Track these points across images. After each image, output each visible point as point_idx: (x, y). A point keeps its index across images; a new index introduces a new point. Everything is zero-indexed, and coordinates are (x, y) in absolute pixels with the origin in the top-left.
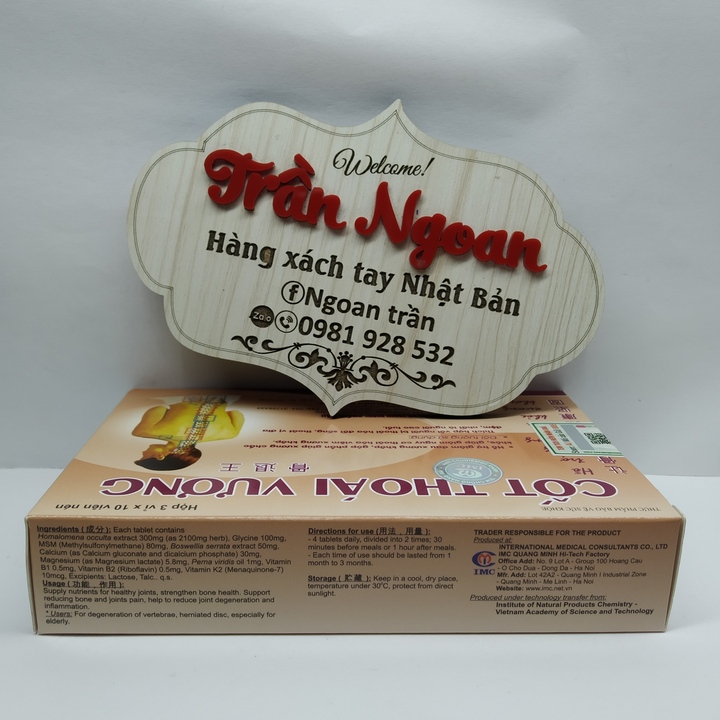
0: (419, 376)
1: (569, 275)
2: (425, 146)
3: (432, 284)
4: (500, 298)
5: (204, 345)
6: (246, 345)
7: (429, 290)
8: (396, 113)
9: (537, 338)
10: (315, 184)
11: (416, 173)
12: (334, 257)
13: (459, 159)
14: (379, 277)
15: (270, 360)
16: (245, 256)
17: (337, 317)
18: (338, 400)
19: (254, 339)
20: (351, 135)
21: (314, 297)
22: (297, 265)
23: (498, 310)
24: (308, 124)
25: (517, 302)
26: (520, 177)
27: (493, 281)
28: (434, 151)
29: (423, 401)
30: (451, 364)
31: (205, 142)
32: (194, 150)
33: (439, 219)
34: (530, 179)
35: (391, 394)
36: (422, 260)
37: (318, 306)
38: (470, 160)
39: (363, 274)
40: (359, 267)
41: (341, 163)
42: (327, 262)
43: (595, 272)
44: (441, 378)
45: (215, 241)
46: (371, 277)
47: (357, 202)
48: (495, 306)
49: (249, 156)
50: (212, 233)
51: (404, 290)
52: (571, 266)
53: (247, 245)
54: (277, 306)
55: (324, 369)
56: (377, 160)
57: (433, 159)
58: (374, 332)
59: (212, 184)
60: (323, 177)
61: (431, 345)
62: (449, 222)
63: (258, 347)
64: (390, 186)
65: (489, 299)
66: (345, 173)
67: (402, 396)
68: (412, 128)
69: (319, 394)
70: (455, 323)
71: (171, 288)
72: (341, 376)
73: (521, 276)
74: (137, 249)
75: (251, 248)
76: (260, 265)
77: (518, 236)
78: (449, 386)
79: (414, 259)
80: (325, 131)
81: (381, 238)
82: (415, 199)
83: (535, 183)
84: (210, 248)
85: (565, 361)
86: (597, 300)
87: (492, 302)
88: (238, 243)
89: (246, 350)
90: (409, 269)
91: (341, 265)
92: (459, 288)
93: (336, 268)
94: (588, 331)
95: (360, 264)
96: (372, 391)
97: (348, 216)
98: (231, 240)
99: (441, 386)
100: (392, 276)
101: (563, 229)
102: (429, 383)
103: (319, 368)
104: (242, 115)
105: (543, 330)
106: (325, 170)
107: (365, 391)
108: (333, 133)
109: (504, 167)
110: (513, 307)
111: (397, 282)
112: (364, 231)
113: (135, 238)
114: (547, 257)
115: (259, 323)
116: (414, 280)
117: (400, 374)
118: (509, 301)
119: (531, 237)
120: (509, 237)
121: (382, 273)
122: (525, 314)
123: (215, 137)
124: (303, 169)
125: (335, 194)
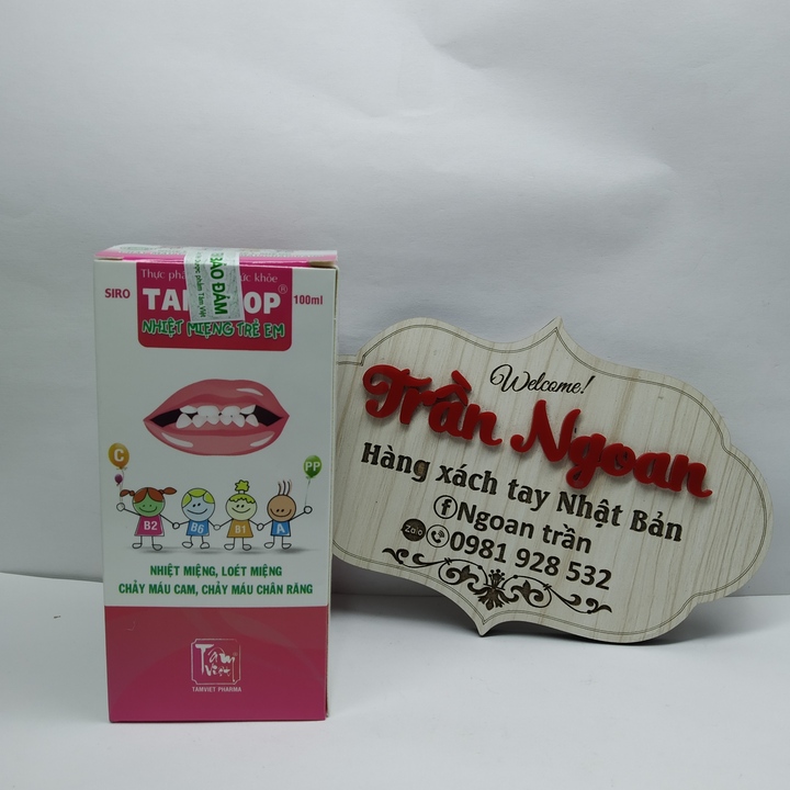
0: (573, 599)
1: (735, 501)
2: (585, 364)
3: (590, 505)
4: (661, 522)
5: (355, 556)
6: (397, 559)
7: (585, 510)
8: (556, 330)
9: (700, 566)
10: (472, 401)
11: (575, 390)
12: (488, 473)
13: (621, 377)
14: (534, 495)
15: (420, 574)
16: (399, 469)
17: (490, 534)
18: (488, 620)
19: (405, 553)
20: (510, 352)
21: (467, 512)
22: (451, 479)
23: (659, 534)
24: (467, 340)
25: (679, 527)
26: (685, 397)
27: (655, 503)
28: (594, 369)
29: (578, 626)
30: (607, 588)
31: (364, 356)
32: (353, 363)
33: (598, 439)
34: (696, 401)
35: (543, 616)
36: (579, 479)
37: (471, 521)
38: (632, 379)
39: (517, 490)
40: (513, 484)
41: (498, 379)
42: (481, 477)
43: (763, 500)
44: (597, 603)
45: (371, 453)
46: (526, 495)
47: (513, 416)
48: (656, 530)
49: (407, 372)
50: (368, 445)
51: (559, 509)
52: (738, 492)
53: (401, 458)
54: (429, 520)
55: (475, 586)
56: (534, 377)
57: (593, 377)
58: (527, 552)
59: (368, 399)
60: (479, 393)
61: (586, 567)
62: (609, 443)
63: (409, 561)
64: (548, 404)
65: (649, 522)
66: (502, 389)
67: (555, 619)
68: (572, 345)
69: (470, 612)
70: (612, 546)
72: (492, 594)
73: (684, 500)
75: (405, 461)
76: (414, 479)
77: (682, 460)
78: (605, 611)
79: (572, 479)
80: (483, 347)
81: (538, 454)
82: (573, 418)
83: (701, 405)
84: (365, 460)
86: (765, 529)
87: (652, 526)
88: (393, 456)
89: (397, 563)
90: (565, 487)
91: (495, 481)
92: (617, 510)
93: (490, 485)
94: (754, 561)
95: (514, 481)
96: (523, 612)
97: (503, 432)
98: (386, 453)
99: (596, 610)
100: (547, 494)
101: (730, 453)
102: (584, 606)
103: (470, 585)
104: (401, 330)
105: (706, 555)
106: (482, 385)
107: (516, 611)
108: (492, 350)
109: (669, 387)
110: (675, 532)
111: (553, 500)
112: (520, 446)
114: (712, 481)
115: (410, 536)
116: (570, 499)
117: (553, 595)
118: (671, 526)
119: (696, 461)
120: (672, 461)
121: (537, 491)
122: (687, 539)
123: (374, 352)
124: (460, 385)
125: (491, 411)
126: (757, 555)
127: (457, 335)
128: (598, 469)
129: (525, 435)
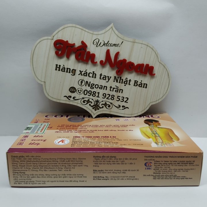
0: (118, 106)
1: (161, 76)
2: (120, 38)
3: (122, 80)
4: (142, 83)
5: (55, 99)
6: (68, 98)
8: (112, 28)
9: (152, 95)
10: (88, 50)
11: (118, 46)
12: (94, 72)
13: (130, 42)
14: (107, 78)
15: (75, 103)
16: (67, 72)
17: (95, 90)
18: (95, 114)
19: (70, 97)
20: (98, 34)
21: (88, 84)
22: (83, 74)
23: (141, 87)
24: (85, 31)
25: (146, 84)
26: (148, 47)
27: (140, 79)
28: (123, 39)
29: (120, 113)
30: (127, 102)
31: (53, 37)
32: (50, 39)
33: (125, 60)
34: (151, 48)
35: (110, 111)
36: (120, 72)
37: (89, 86)
38: (134, 42)
39: (102, 77)
40: (101, 75)
41: (95, 43)
42: (91, 73)
43: (169, 75)
44: (125, 107)
45: (58, 67)
46: (105, 78)
47: (100, 55)
48: (140, 85)
49: (67, 41)
50: (57, 65)
51: (114, 81)
52: (162, 74)
53: (67, 69)
54: (77, 87)
55: (91, 105)
56: (106, 42)
57: (123, 42)
58: (106, 94)
59: (56, 50)
60: (90, 48)
61: (122, 97)
62: (127, 61)
63: (71, 99)
64: (110, 50)
65: (138, 83)
66: (97, 46)
67: (114, 112)
68: (117, 32)
69: (90, 112)
70: (129, 91)
71: (45, 82)
72: (96, 107)
73: (148, 77)
74: (34, 70)
75: (69, 69)
76: (72, 75)
77: (147, 65)
79: (117, 72)
80: (90, 33)
81: (108, 66)
82: (117, 54)
83: (152, 49)
84: (56, 70)
85: (159, 101)
86: (169, 83)
87: (139, 85)
88: (65, 68)
89: (68, 100)
90: (115, 75)
91: (96, 74)
92: (130, 81)
93: (94, 75)
94: (166, 92)
95: (101, 74)
96: (105, 111)
97: (97, 59)
98: (62, 67)
99: (125, 109)
100: (111, 77)
101: (160, 63)
102: (121, 108)
103: (90, 105)
104: (65, 28)
105: (154, 91)
106: (90, 45)
107: (103, 111)
108: (93, 34)
109: (144, 44)
110: (145, 86)
111: (112, 79)
112: (102, 64)
113: (33, 67)
114: (156, 71)
115: (72, 92)
116: (117, 78)
117: (113, 105)
118: (144, 84)
119: (151, 66)
120: (145, 66)
121: (108, 76)
122: (149, 87)
123: (57, 35)
124: (84, 45)
125: (94, 53)
126: (167, 90)
127: (82, 29)
128: (125, 69)
129: (104, 60)
